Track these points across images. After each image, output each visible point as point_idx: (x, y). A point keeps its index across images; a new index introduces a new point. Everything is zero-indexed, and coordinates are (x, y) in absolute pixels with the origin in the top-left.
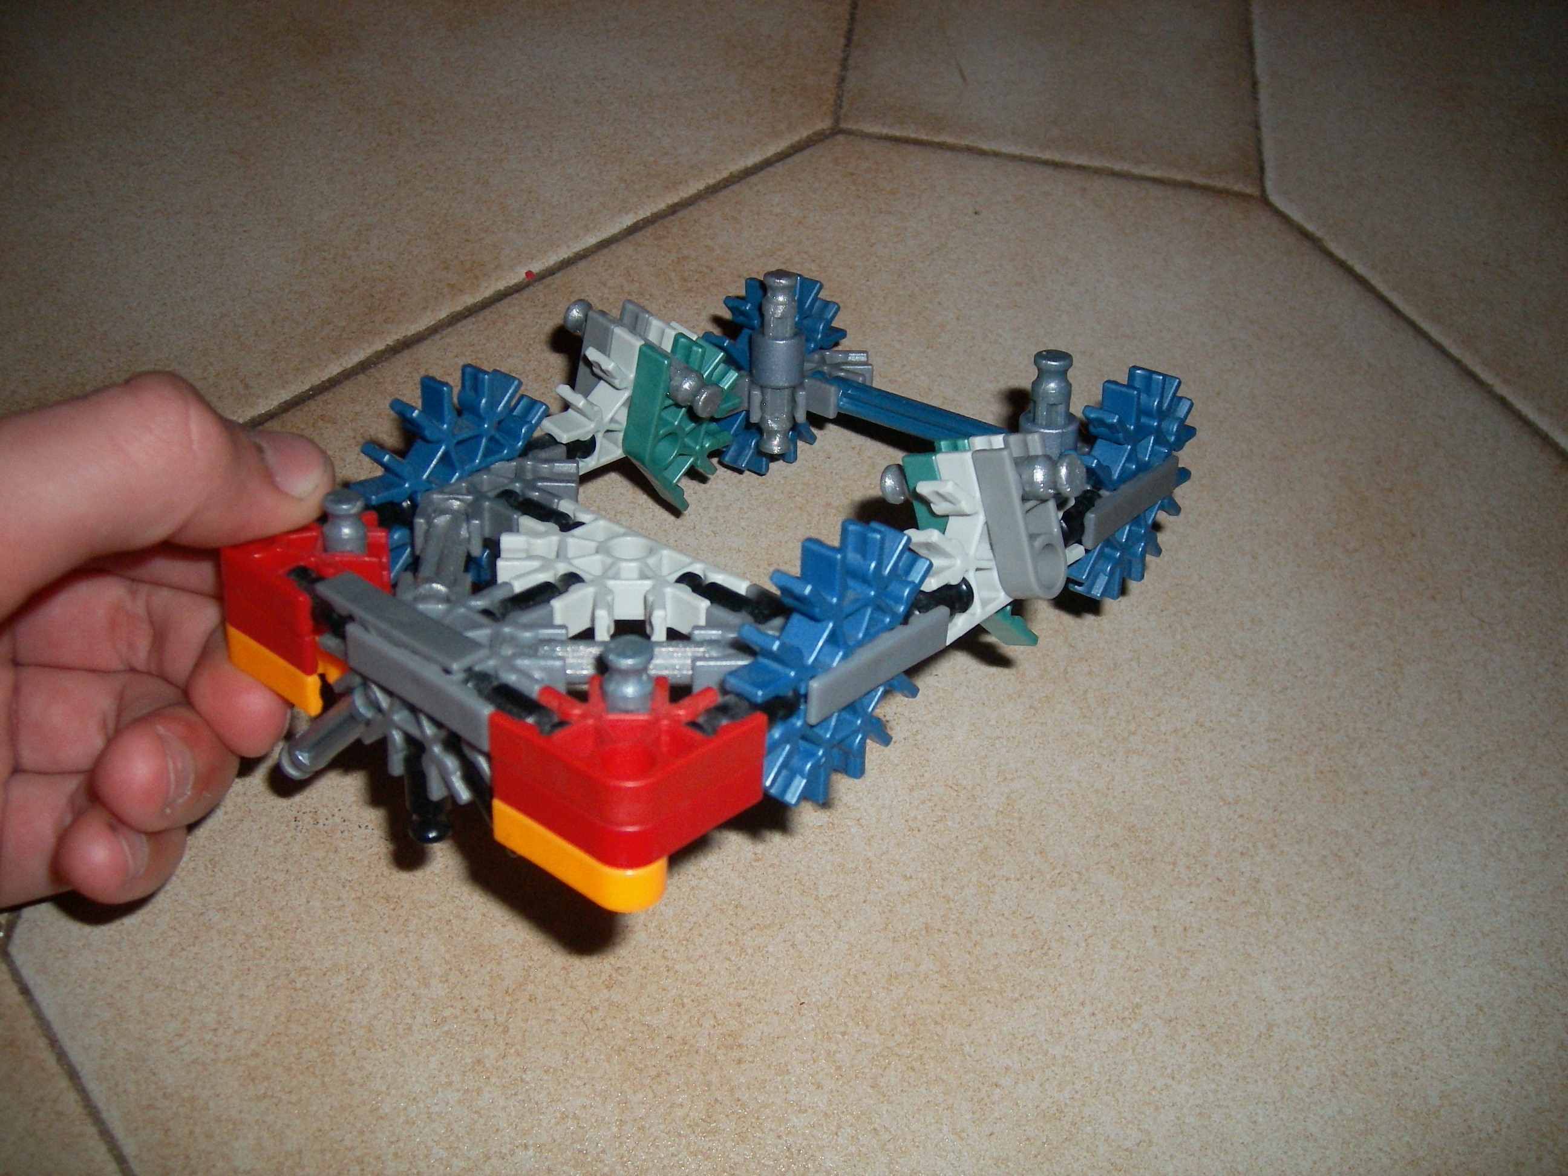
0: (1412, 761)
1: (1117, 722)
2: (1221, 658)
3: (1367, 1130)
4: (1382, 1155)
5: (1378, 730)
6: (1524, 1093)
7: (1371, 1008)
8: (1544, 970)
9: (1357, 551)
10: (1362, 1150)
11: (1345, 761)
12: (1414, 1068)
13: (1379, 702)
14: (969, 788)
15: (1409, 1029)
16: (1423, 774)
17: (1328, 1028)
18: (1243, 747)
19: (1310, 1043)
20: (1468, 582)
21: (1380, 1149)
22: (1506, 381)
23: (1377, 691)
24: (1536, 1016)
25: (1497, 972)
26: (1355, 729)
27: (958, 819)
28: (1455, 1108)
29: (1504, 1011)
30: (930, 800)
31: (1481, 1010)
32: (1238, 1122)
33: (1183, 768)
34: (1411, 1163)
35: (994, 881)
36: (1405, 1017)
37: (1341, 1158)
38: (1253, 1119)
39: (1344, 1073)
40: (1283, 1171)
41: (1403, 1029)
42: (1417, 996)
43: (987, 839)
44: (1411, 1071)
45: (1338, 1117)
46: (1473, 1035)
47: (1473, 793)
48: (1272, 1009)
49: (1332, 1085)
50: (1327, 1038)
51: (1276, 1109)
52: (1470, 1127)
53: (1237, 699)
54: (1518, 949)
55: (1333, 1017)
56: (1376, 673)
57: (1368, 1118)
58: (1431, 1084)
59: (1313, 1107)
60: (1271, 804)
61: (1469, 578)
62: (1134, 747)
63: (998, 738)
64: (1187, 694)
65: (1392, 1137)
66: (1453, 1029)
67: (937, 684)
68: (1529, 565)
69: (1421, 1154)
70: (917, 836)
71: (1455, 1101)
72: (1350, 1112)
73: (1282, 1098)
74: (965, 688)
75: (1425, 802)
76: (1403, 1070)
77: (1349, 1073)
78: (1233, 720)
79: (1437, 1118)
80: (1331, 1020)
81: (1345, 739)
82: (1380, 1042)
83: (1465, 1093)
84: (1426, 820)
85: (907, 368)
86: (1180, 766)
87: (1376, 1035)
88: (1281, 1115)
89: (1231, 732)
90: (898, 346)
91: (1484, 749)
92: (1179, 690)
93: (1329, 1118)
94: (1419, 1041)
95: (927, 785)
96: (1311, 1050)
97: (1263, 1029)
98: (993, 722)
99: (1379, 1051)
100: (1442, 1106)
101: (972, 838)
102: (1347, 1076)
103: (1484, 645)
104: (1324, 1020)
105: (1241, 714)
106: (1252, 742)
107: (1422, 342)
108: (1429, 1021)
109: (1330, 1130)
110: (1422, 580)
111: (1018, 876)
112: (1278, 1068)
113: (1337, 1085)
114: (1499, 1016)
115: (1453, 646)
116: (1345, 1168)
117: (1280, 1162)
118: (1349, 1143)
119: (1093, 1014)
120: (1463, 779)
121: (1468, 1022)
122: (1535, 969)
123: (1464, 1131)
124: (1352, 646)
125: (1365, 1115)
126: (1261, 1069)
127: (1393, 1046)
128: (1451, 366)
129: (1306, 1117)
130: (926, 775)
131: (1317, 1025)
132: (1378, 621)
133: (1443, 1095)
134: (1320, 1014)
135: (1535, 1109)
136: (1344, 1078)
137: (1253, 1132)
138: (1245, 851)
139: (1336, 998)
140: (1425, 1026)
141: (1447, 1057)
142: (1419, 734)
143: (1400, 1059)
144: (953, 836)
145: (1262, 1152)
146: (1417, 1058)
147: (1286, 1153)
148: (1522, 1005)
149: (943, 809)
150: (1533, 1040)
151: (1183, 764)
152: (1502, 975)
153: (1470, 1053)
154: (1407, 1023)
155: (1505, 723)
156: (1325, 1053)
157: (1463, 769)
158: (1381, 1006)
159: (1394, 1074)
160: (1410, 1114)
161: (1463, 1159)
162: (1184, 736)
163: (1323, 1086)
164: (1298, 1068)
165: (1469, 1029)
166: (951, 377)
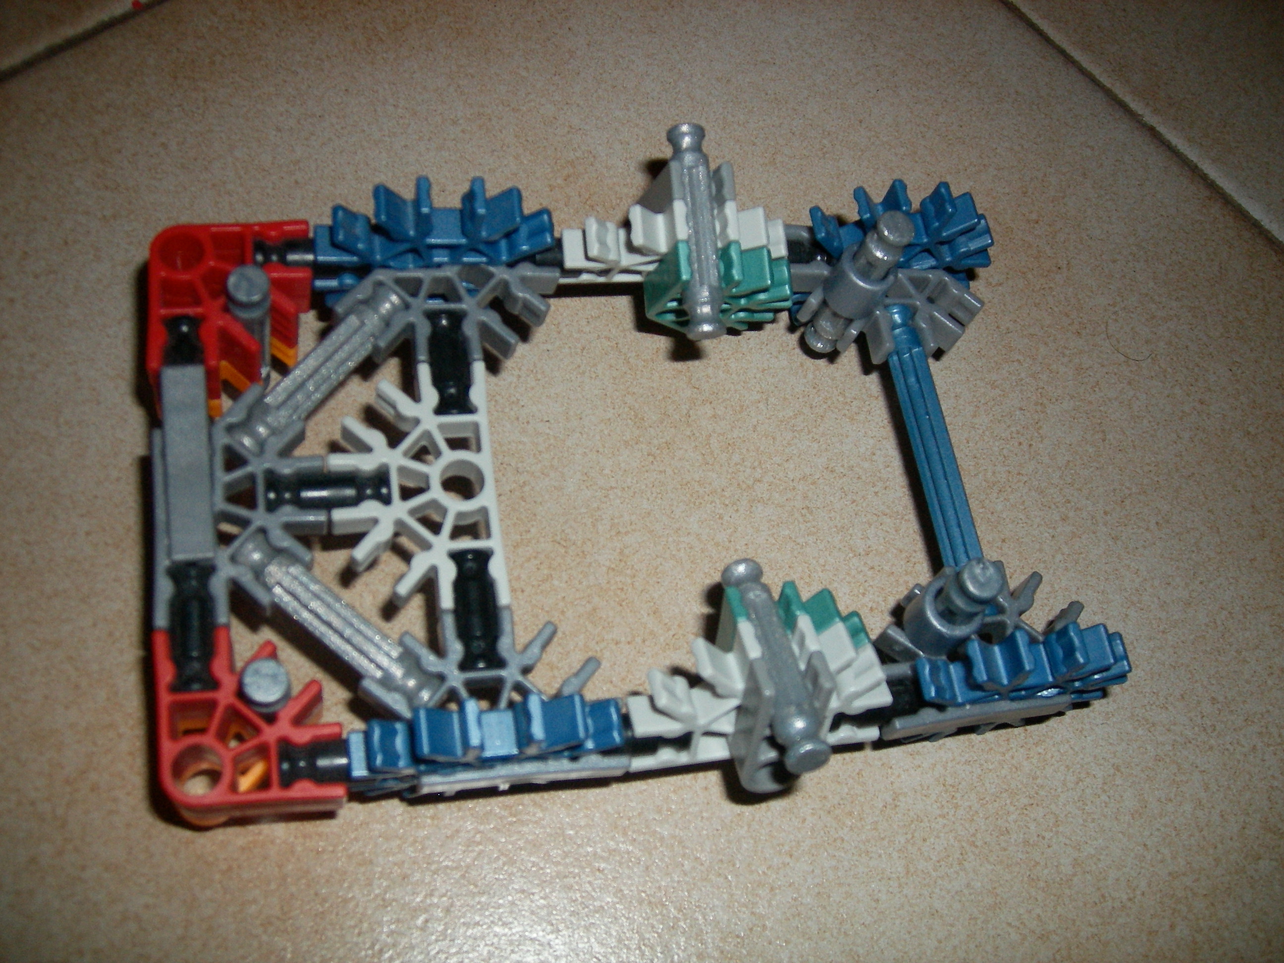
0: (1053, 507)
1: (742, 469)
2: (855, 399)
3: (996, 904)
4: (1010, 930)
5: (1019, 474)
6: (1159, 857)
7: (1004, 772)
8: (1184, 725)
9: (1001, 284)
10: (990, 926)
11: (983, 507)
12: (1048, 835)
13: (1020, 444)
14: (579, 543)
15: (1042, 793)
16: (1064, 519)
17: (958, 795)
18: (876, 493)
19: (938, 812)
20: (1114, 317)
21: (1009, 924)
22: (1156, 111)
23: (1018, 433)
24: (1175, 774)
25: (1135, 728)
26: (994, 473)
27: (565, 577)
28: (1088, 877)
29: (1142, 771)
30: (535, 558)
31: (1118, 770)
32: (858, 902)
33: (811, 518)
34: (1041, 937)
35: (602, 645)
36: (1039, 781)
37: (968, 936)
38: (876, 897)
39: (973, 844)
40: (905, 953)
41: (1037, 793)
42: (1052, 757)
43: (596, 599)
44: (1044, 838)
45: (966, 891)
46: (1109, 797)
47: (1115, 539)
48: (899, 776)
49: (961, 857)
50: (956, 807)
51: (900, 886)
52: (1103, 896)
53: (871, 441)
54: (1157, 703)
55: (964, 783)
56: (1018, 413)
57: (999, 891)
58: (1065, 852)
59: (940, 882)
60: (904, 555)
61: (1115, 313)
62: (760, 496)
63: (612, 488)
64: (816, 437)
65: (1022, 911)
66: (1088, 791)
67: (548, 431)
68: (1177, 299)
69: (1052, 927)
70: (520, 597)
71: (1088, 869)
72: (979, 884)
73: (908, 872)
74: (578, 435)
75: (1066, 550)
76: (1036, 838)
77: (979, 843)
78: (866, 465)
79: (1070, 888)
80: (961, 786)
81: (984, 483)
82: (1012, 809)
83: (1099, 860)
84: (1066, 569)
85: (531, 97)
86: (808, 515)
87: (1008, 802)
88: (905, 892)
89: (864, 478)
90: (524, 74)
91: (1127, 492)
92: (809, 432)
93: (956, 893)
94: (1053, 807)
95: (533, 542)
96: (940, 820)
97: (890, 800)
98: (607, 471)
99: (1012, 817)
100: (1075, 875)
101: (580, 598)
102: (976, 847)
103: (1129, 383)
104: (953, 787)
105: (875, 458)
106: (885, 489)
107: (1073, 71)
108: (1064, 784)
109: (957, 906)
110: (1067, 315)
111: (629, 639)
112: (903, 841)
113: (966, 857)
114: (1136, 776)
115: (1097, 383)
116: (972, 946)
117: (903, 943)
118: (976, 919)
119: (706, 788)
120: (1105, 524)
121: (1105, 783)
122: (1175, 724)
123: (1097, 901)
124: (994, 386)
125: (995, 888)
126: (885, 842)
127: (1025, 812)
128: (1100, 95)
129: (933, 892)
130: (533, 530)
131: (946, 791)
132: (1021, 358)
133: (1076, 863)
134: (950, 781)
135: (1170, 874)
136: (974, 849)
137: (875, 912)
138: (874, 606)
139: (967, 762)
140: (1059, 790)
141: (1081, 821)
142: (1061, 477)
143: (1033, 826)
144: (559, 597)
145: (884, 933)
146: (1051, 825)
147: (909, 933)
148: (1160, 764)
149: (550, 567)
150: (1170, 800)
151: (811, 513)
152: (1140, 732)
153: (1105, 816)
154: (1042, 787)
155: (1148, 464)
156: (954, 823)
157: (1106, 513)
158: (1014, 769)
159: (1026, 842)
160: (1042, 884)
161: (1094, 930)
162: (814, 483)
163: (951, 859)
164: (924, 840)
165: (1104, 791)
166: (578, 105)
